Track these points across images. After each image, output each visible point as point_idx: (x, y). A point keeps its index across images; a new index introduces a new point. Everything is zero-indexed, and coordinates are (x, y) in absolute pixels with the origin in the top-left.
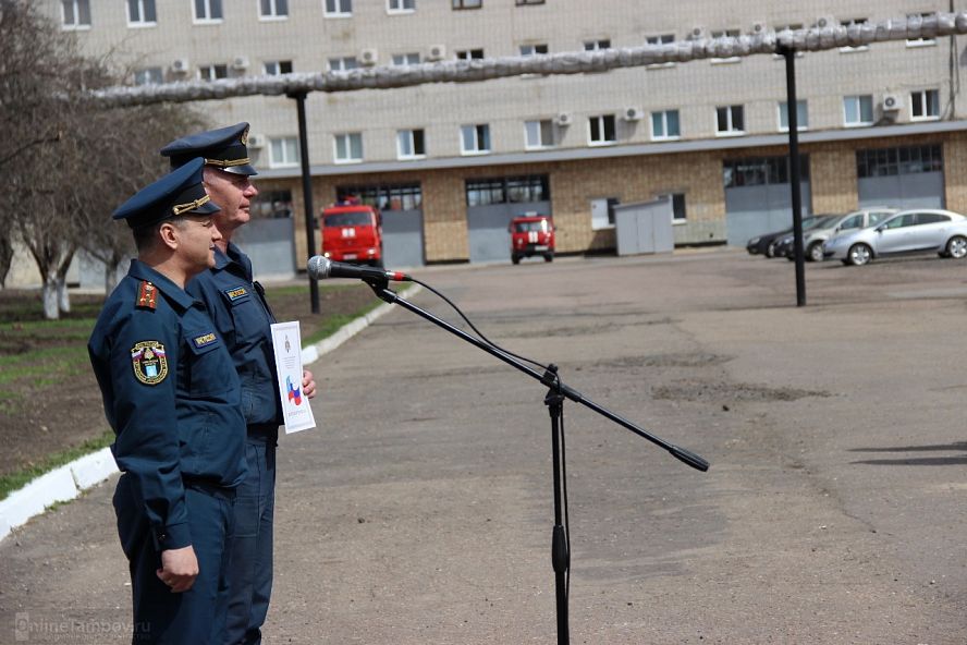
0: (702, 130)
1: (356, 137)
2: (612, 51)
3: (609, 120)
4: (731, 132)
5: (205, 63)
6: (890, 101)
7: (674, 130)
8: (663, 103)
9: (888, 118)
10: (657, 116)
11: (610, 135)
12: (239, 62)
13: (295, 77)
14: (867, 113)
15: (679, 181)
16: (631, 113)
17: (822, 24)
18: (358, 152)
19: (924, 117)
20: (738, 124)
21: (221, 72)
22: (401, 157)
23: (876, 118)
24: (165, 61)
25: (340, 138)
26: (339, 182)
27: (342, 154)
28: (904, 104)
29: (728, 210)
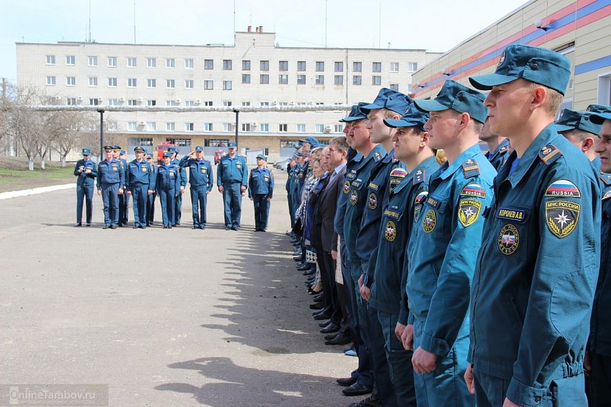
0: (275, 130)
1: (173, 124)
2: (250, 107)
3: (248, 125)
4: (283, 131)
5: (130, 99)
6: (329, 127)
7: (267, 130)
8: (264, 121)
9: (328, 132)
10: (262, 125)
11: (248, 129)
12: (140, 99)
13: (100, 106)
14: (322, 130)
15: (267, 145)
16: (255, 124)
17: (311, 103)
18: (173, 129)
19: (338, 132)
20: (285, 129)
21: (135, 103)
22: (186, 131)
23: (324, 131)
24: (118, 98)
25: (168, 124)
26: (167, 137)
27: (168, 129)
28: (332, 128)
29: (281, 156)
